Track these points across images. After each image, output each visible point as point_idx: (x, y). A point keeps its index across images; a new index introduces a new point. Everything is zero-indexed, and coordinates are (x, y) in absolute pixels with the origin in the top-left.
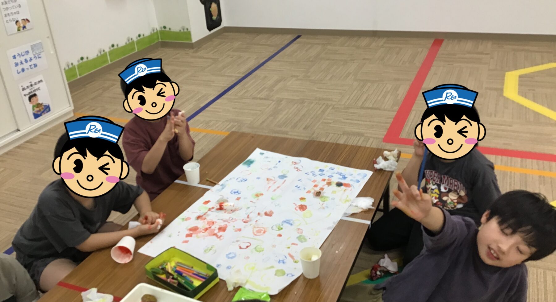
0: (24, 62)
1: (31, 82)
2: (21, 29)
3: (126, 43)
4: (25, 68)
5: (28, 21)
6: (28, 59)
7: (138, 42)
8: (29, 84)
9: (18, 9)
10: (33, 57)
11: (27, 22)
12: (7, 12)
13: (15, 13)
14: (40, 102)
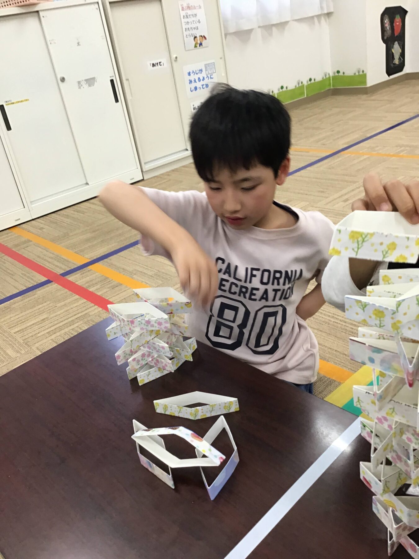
0: (197, 80)
2: (198, 45)
3: (296, 86)
4: (198, 87)
6: (201, 78)
7: (308, 87)
9: (198, 25)
11: (203, 38)
12: (187, 26)
13: (194, 28)
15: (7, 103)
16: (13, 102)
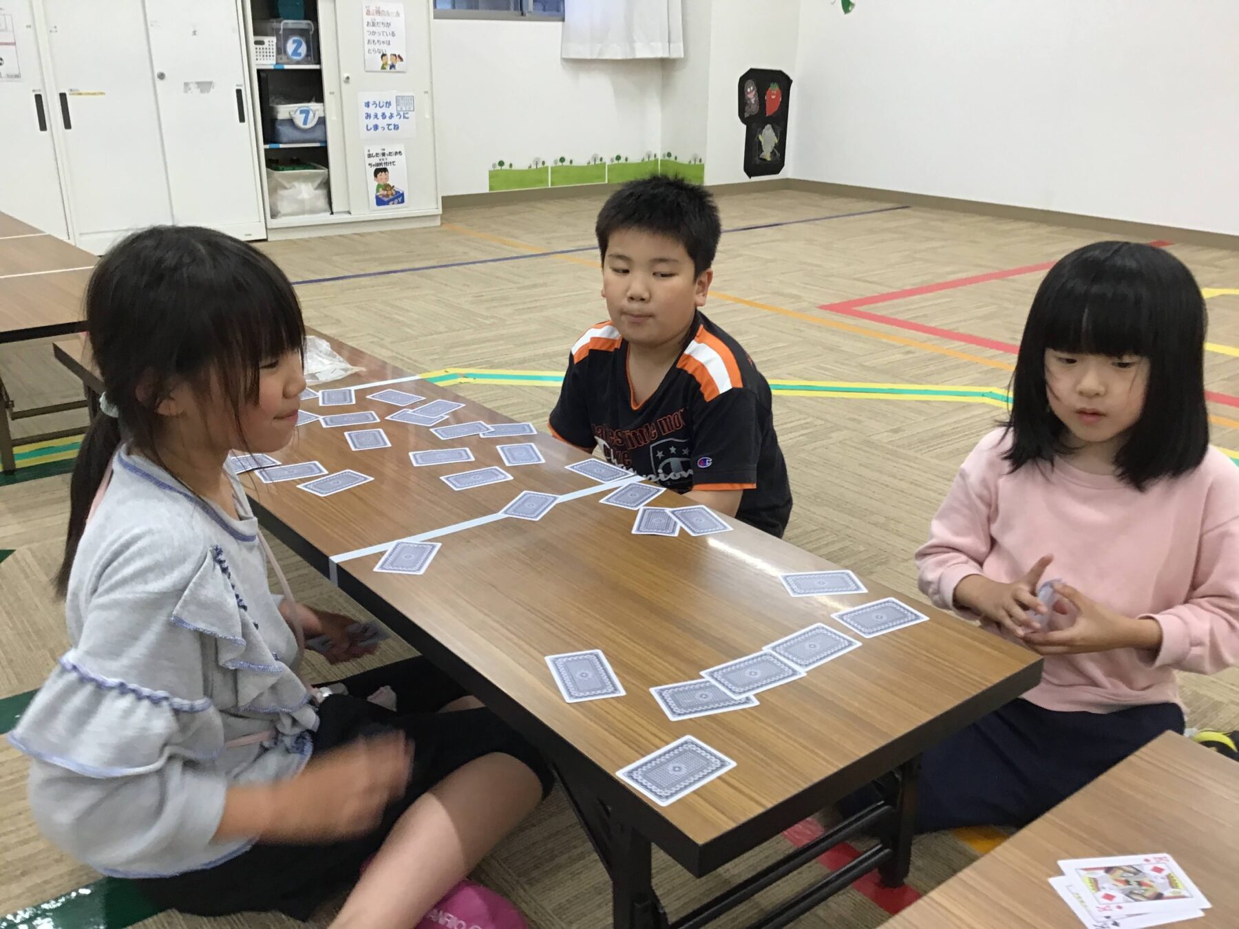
0: (379, 116)
1: (384, 150)
2: (388, 68)
3: (589, 163)
4: (380, 126)
5: (401, 59)
6: (388, 115)
7: (611, 168)
8: (380, 152)
9: (390, 38)
10: (395, 114)
11: (398, 58)
12: (372, 38)
13: (383, 42)
14: (391, 183)
15: (72, 93)
16: (80, 92)
